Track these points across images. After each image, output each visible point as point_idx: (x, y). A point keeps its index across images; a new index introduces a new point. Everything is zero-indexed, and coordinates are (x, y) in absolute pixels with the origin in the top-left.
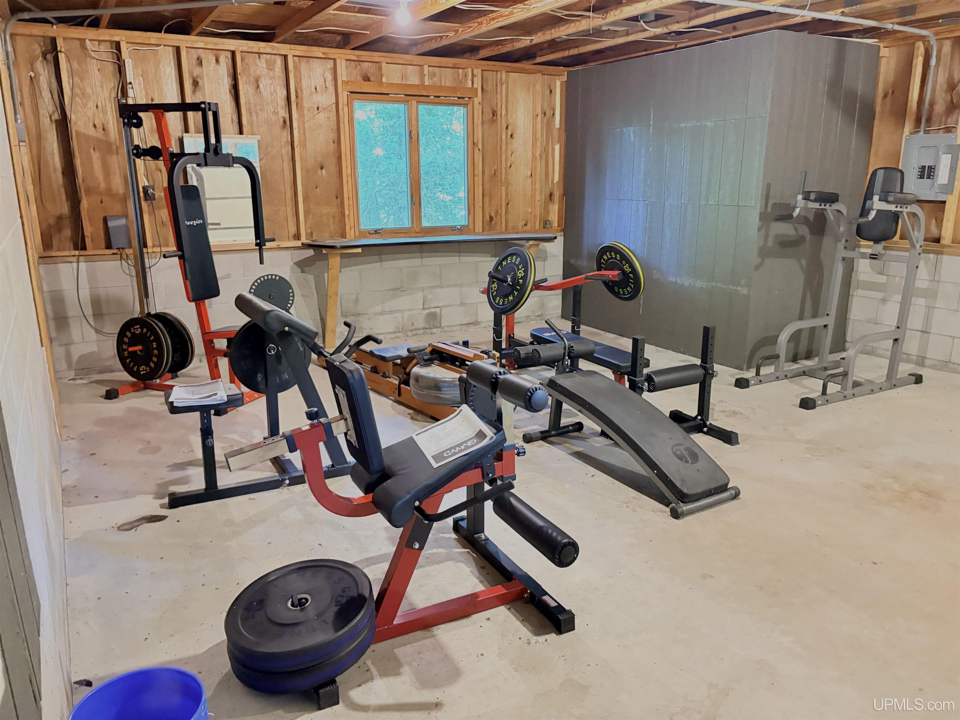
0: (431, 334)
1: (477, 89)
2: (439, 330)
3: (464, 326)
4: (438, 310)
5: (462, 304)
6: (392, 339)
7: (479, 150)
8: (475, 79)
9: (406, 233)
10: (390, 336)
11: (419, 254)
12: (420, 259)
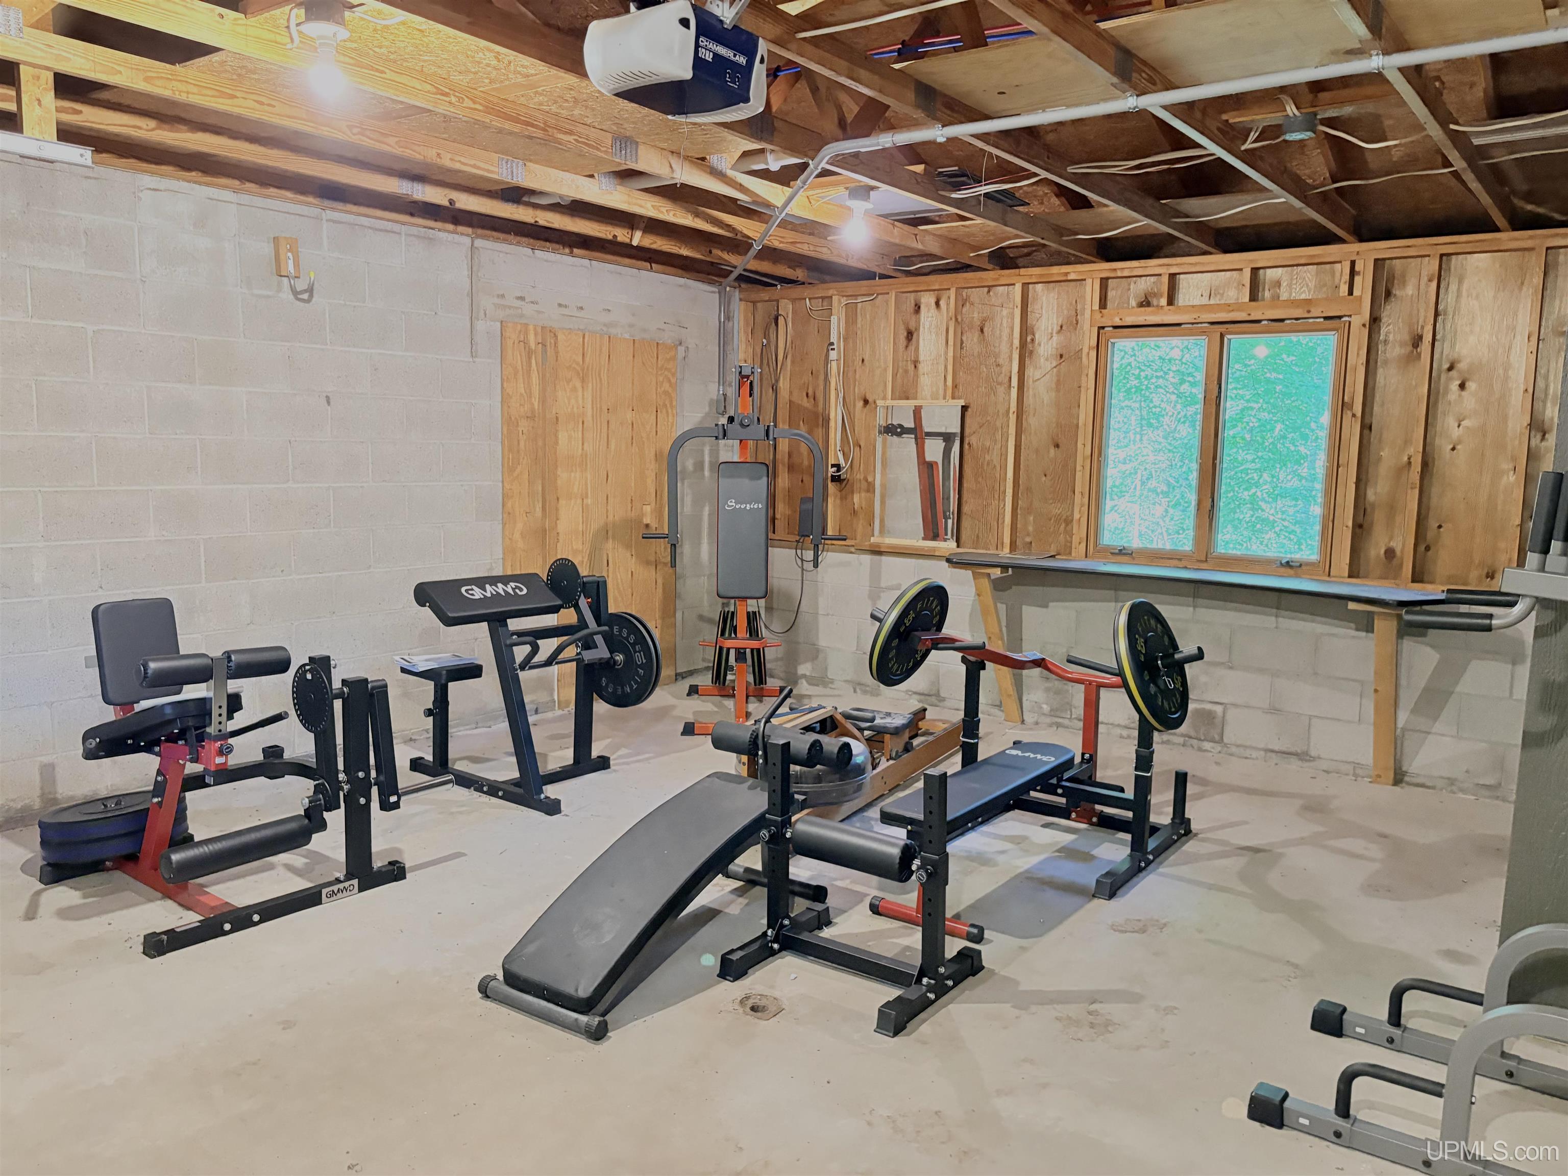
0: (1200, 749)
1: (1360, 298)
2: (1218, 748)
3: (1273, 755)
4: (1219, 709)
5: (1273, 710)
6: (1121, 737)
7: (1354, 415)
8: (1358, 280)
9: (1180, 560)
10: (1118, 731)
11: (1191, 599)
12: (1191, 609)
